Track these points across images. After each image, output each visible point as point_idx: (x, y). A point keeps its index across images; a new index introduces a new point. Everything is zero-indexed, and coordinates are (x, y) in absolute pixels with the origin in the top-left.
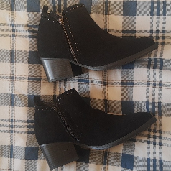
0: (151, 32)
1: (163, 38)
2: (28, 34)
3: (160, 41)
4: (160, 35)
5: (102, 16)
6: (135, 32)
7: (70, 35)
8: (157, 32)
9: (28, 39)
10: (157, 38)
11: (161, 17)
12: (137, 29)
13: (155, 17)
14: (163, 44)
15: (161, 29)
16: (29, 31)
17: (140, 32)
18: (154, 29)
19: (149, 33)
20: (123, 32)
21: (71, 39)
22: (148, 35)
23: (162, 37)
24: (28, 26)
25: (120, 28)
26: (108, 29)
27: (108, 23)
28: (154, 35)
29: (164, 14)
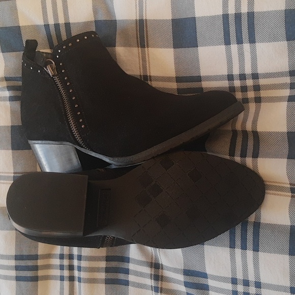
0: (230, 77)
1: (257, 88)
2: (7, 94)
3: (251, 94)
4: (250, 82)
5: (136, 50)
6: (199, 79)
7: (69, 96)
8: (243, 77)
9: (8, 103)
10: (244, 89)
11: (246, 46)
12: (203, 73)
13: (234, 47)
14: (258, 100)
15: (248, 70)
16: (9, 88)
17: (209, 78)
18: (236, 71)
19: (227, 81)
20: (179, 79)
21: (72, 104)
22: (225, 84)
23: (254, 86)
24: (7, 79)
25: (172, 73)
26: (150, 76)
27: (147, 63)
28: (237, 83)
29: (252, 40)
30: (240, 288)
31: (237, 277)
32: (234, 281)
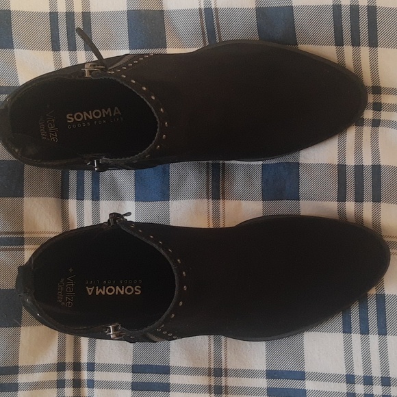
30: (360, 389)
31: (355, 374)
32: (350, 379)
